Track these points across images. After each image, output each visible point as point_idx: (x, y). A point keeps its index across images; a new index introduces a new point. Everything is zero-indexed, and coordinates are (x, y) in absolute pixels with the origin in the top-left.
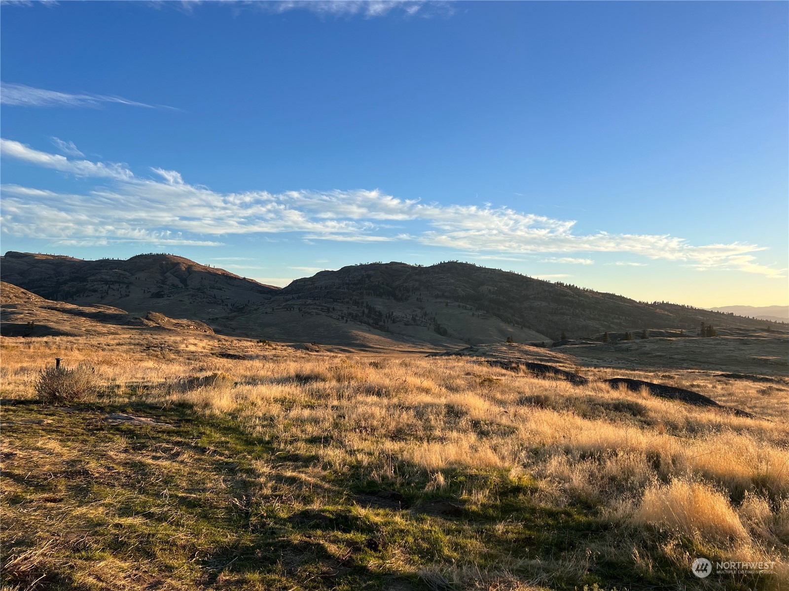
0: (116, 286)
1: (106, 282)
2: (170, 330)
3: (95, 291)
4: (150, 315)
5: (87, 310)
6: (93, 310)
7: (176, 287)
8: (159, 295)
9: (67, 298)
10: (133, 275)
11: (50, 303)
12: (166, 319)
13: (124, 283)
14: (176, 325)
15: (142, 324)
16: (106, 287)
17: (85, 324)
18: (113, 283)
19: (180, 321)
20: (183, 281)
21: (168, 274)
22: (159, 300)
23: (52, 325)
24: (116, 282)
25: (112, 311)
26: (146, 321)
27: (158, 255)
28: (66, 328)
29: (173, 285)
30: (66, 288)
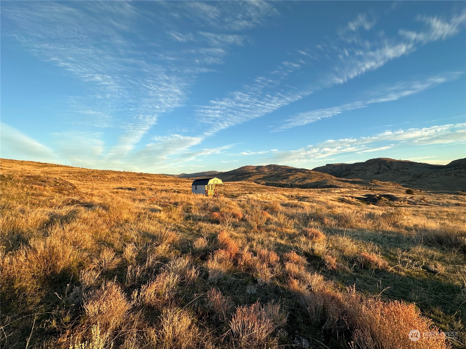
0: (361, 171)
1: (357, 170)
2: (380, 186)
3: (353, 174)
4: (372, 181)
5: (349, 180)
6: (351, 180)
7: (386, 170)
8: (378, 173)
9: (344, 176)
10: (367, 167)
11: (338, 178)
12: (379, 182)
13: (364, 170)
14: (383, 184)
15: (369, 184)
16: (357, 172)
17: (348, 184)
18: (360, 170)
19: (385, 183)
20: (389, 167)
21: (382, 165)
22: (379, 175)
23: (337, 185)
24: (361, 170)
25: (358, 180)
26: (370, 183)
27: (377, 159)
28: (342, 186)
29: (384, 169)
30: (344, 173)
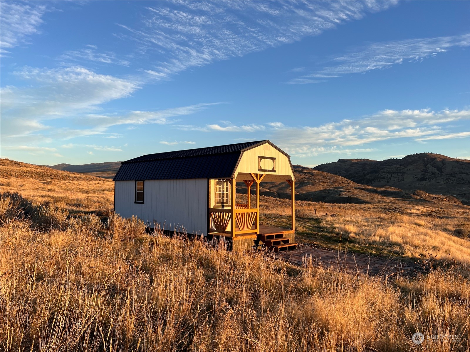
0: (395, 175)
1: (390, 173)
2: (429, 201)
3: (383, 178)
4: (416, 192)
5: (379, 189)
6: (382, 189)
7: (435, 173)
8: (422, 179)
9: (369, 182)
10: (405, 167)
11: (360, 185)
12: (427, 194)
13: (400, 173)
14: (433, 198)
15: (411, 197)
16: (389, 176)
17: (378, 197)
18: (394, 173)
19: (436, 196)
20: (440, 169)
21: (429, 165)
22: (424, 183)
23: (360, 197)
24: (396, 172)
25: (393, 189)
26: (413, 196)
27: (421, 154)
28: (367, 199)
29: (432, 172)
30: (368, 177)
